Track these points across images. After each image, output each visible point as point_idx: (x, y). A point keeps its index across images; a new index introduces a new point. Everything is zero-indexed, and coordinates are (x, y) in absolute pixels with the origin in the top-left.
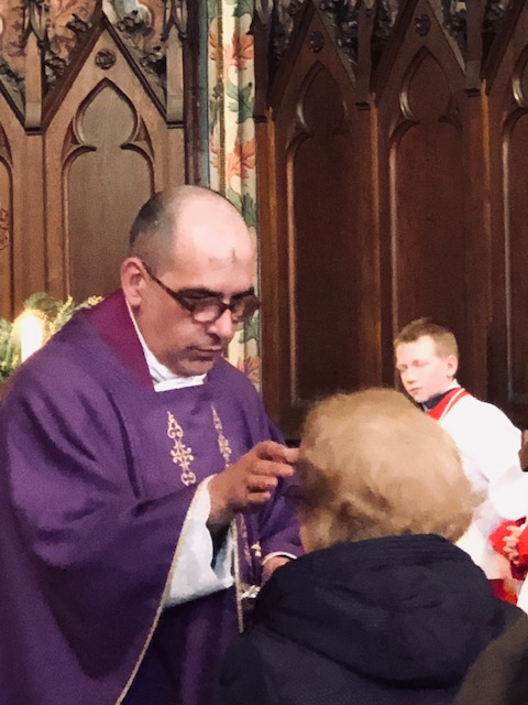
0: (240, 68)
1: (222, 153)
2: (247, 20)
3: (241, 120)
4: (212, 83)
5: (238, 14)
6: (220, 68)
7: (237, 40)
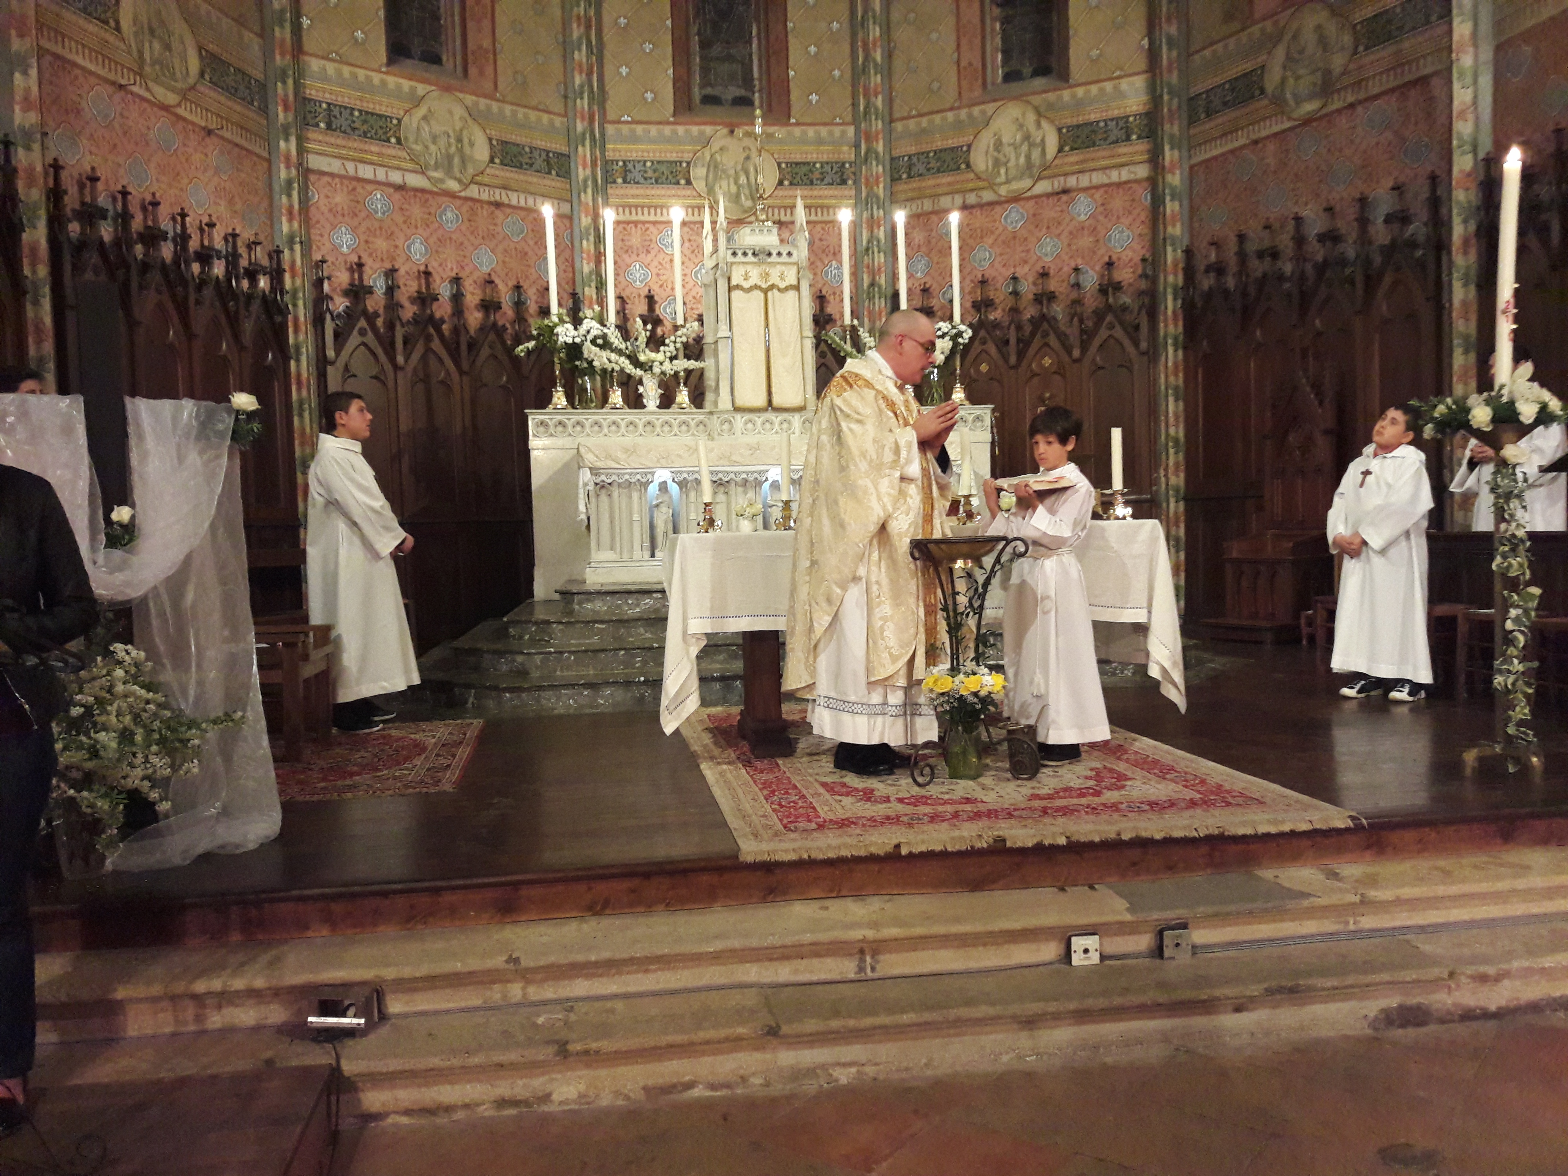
0: (1176, 325)
1: (1166, 367)
2: (1179, 302)
3: (1176, 350)
4: (1162, 333)
5: (1175, 299)
6: (1166, 326)
7: (1174, 312)
